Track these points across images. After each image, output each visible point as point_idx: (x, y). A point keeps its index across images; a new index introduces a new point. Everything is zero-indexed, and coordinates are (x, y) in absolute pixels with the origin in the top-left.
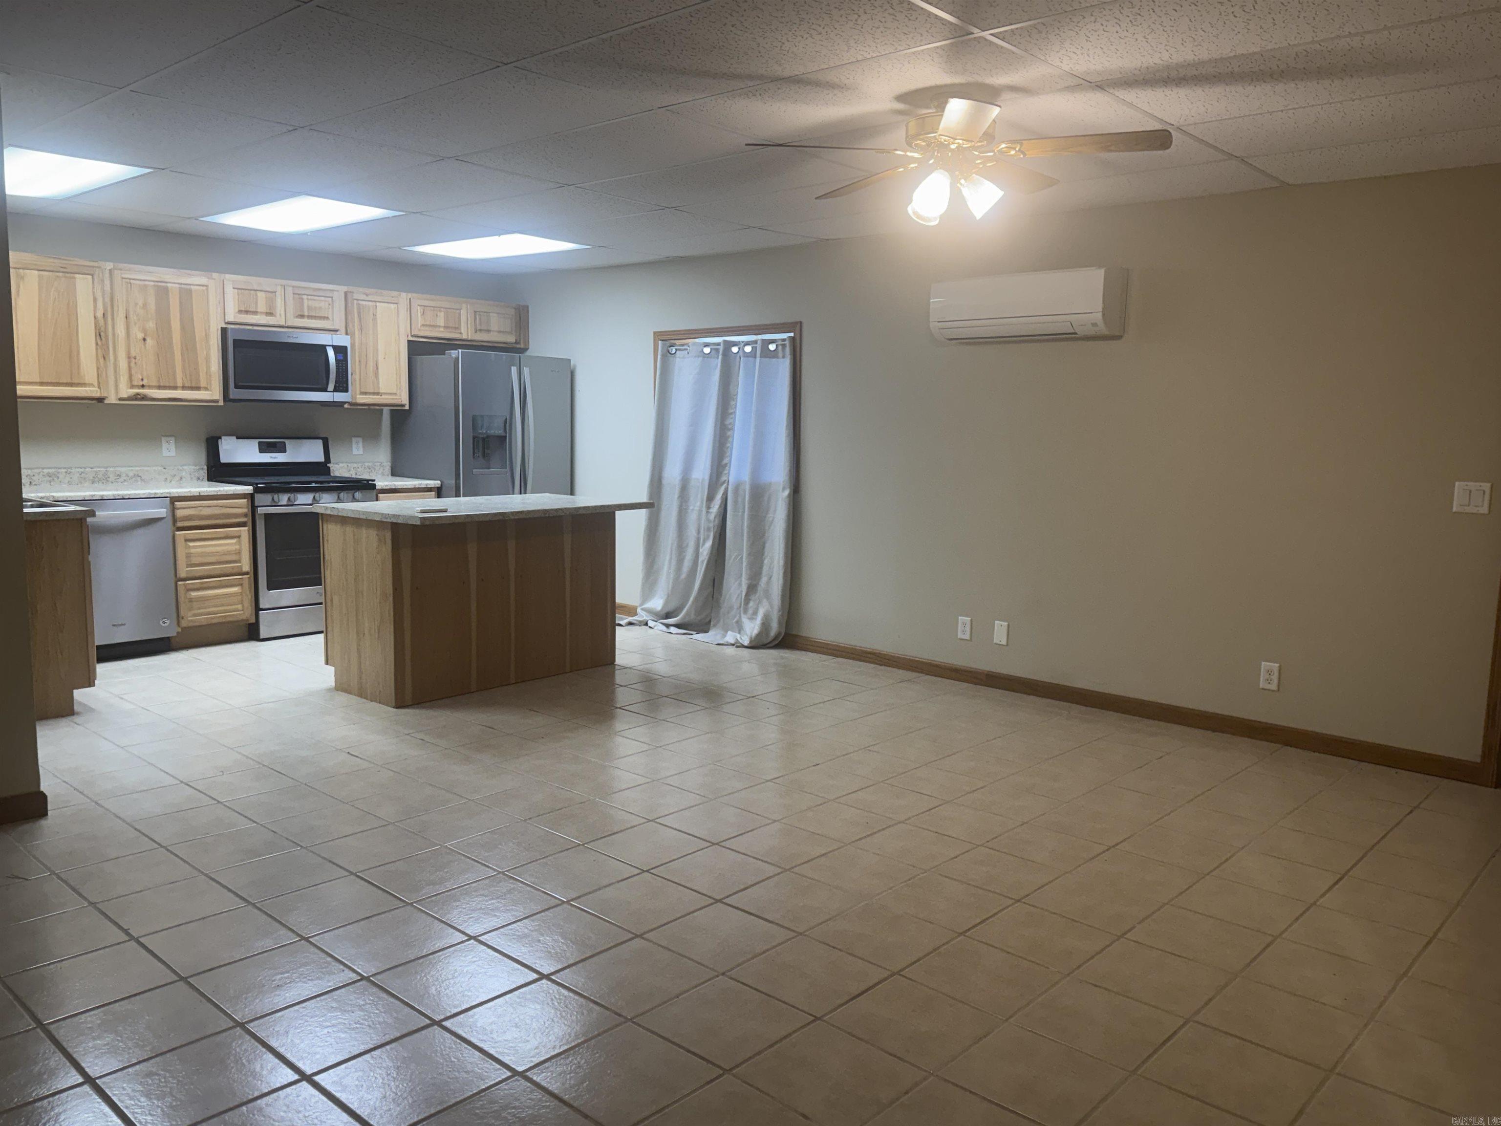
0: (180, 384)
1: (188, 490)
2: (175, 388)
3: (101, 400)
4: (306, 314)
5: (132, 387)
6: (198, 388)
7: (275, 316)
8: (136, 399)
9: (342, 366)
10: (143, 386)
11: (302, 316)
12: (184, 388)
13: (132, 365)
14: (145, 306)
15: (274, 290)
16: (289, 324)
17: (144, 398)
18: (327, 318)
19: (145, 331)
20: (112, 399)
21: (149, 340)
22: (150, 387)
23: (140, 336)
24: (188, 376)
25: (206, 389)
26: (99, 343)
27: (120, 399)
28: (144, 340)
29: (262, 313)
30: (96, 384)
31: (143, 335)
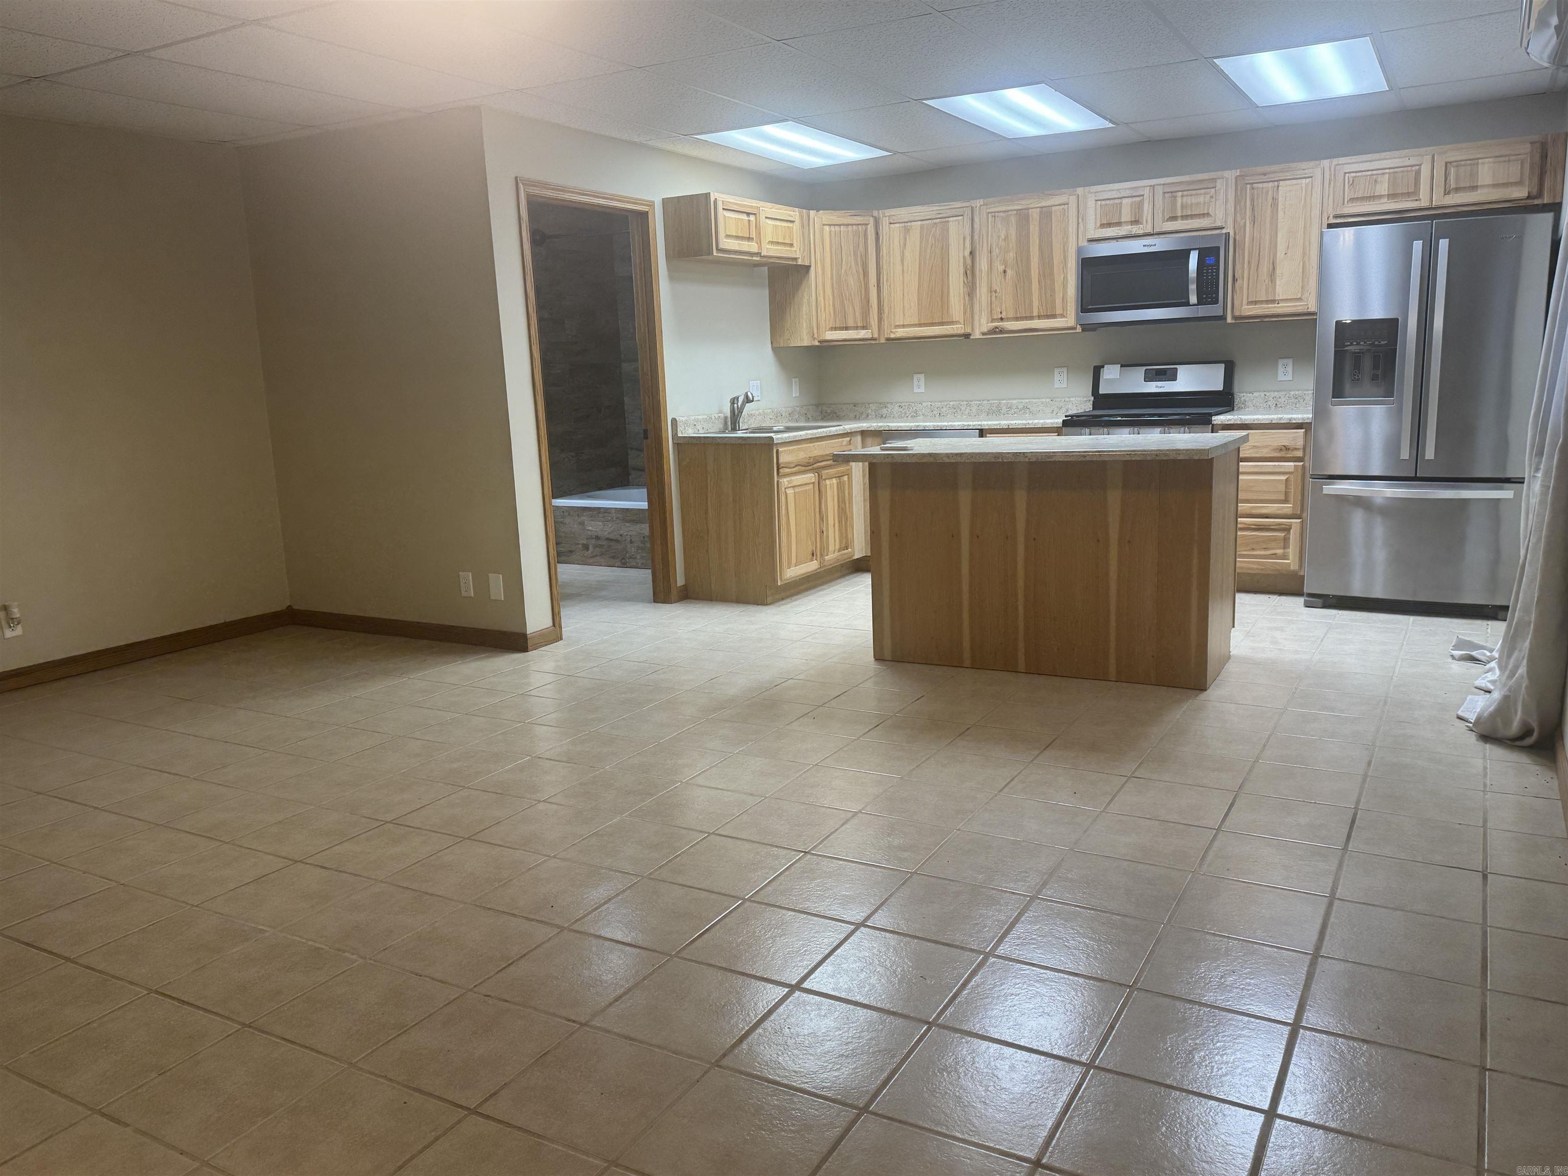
0: (1035, 314)
1: (1042, 421)
2: (1031, 318)
3: (967, 336)
4: (1179, 214)
5: (993, 320)
6: (1053, 316)
7: (1141, 224)
8: (995, 333)
9: (1212, 272)
10: (1002, 319)
11: (1173, 218)
12: (1039, 317)
13: (994, 299)
14: (1006, 238)
15: (1142, 193)
16: (1157, 230)
17: (1002, 331)
18: (1208, 214)
19: (1005, 263)
20: (977, 335)
21: (1009, 272)
22: (1008, 319)
23: (1001, 268)
24: (1044, 304)
25: (1062, 316)
26: (966, 282)
27: (983, 334)
28: (1005, 272)
29: (1126, 222)
30: (962, 321)
31: (1004, 266)
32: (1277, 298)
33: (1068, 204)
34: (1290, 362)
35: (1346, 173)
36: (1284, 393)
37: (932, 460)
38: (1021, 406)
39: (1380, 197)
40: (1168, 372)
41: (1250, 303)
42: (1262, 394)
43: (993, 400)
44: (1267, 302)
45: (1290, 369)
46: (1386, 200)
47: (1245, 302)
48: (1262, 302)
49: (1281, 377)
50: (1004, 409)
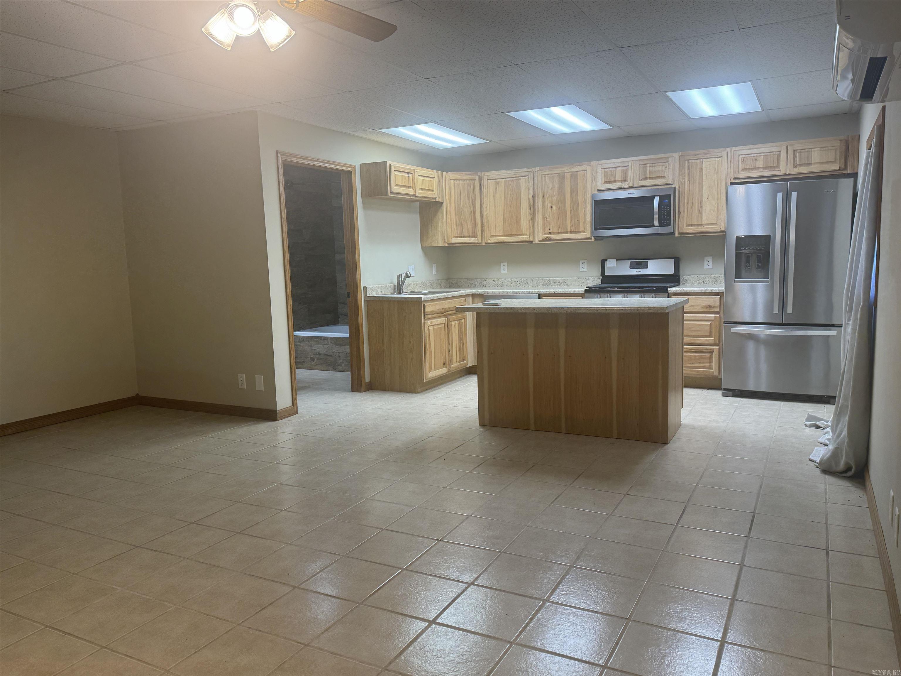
0: (569, 230)
1: (573, 290)
2: (567, 233)
3: (531, 242)
4: (648, 176)
5: (545, 234)
6: (579, 232)
7: (627, 182)
8: (547, 240)
9: (667, 208)
10: (550, 233)
11: (645, 179)
12: (571, 232)
13: (545, 222)
14: (552, 189)
15: (627, 165)
16: (636, 185)
17: (550, 240)
18: (664, 177)
19: (552, 202)
20: (536, 242)
21: (554, 208)
22: (554, 233)
23: (550, 205)
24: (573, 225)
25: (584, 232)
26: (530, 212)
27: (540, 241)
28: (552, 207)
29: (619, 181)
30: (528, 234)
31: (551, 204)
32: (703, 223)
33: (586, 170)
34: (710, 258)
35: (739, 155)
36: (708, 276)
37: (512, 311)
38: (561, 281)
39: (759, 168)
40: (643, 263)
41: (688, 226)
42: (696, 276)
43: (546, 278)
44: (698, 225)
45: (711, 263)
46: (762, 170)
47: (685, 225)
48: (695, 225)
49: (706, 267)
50: (552, 283)
